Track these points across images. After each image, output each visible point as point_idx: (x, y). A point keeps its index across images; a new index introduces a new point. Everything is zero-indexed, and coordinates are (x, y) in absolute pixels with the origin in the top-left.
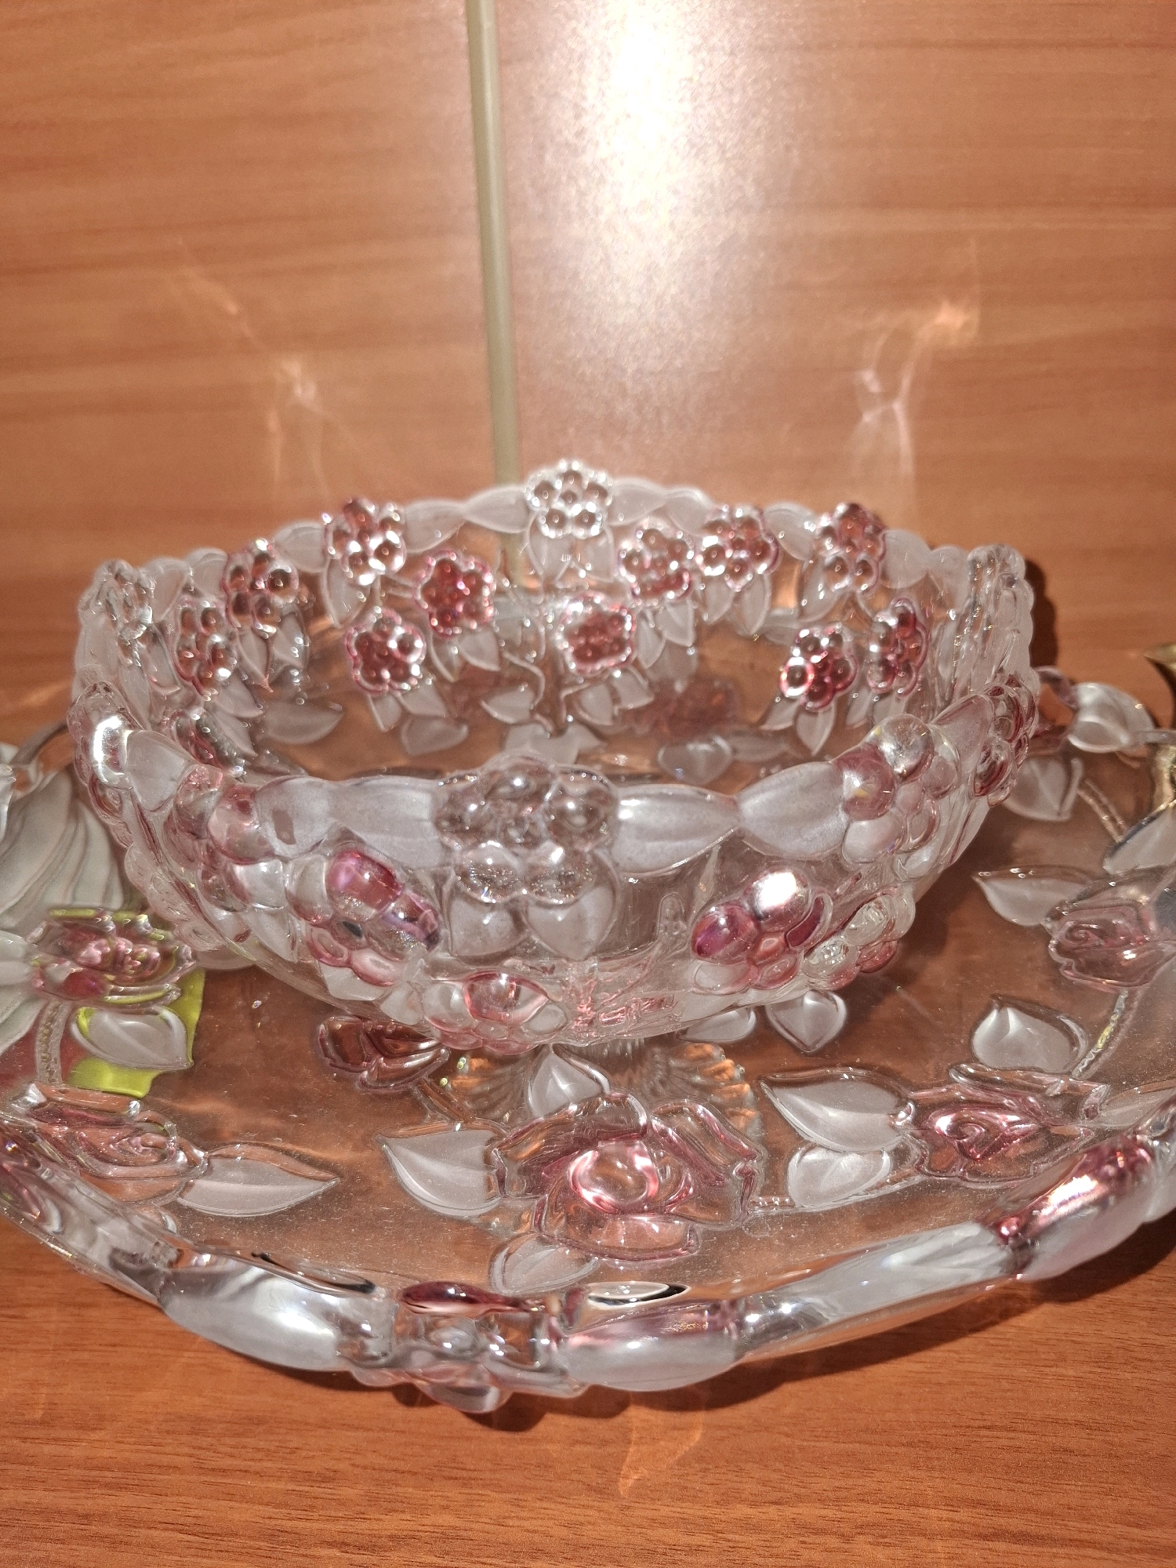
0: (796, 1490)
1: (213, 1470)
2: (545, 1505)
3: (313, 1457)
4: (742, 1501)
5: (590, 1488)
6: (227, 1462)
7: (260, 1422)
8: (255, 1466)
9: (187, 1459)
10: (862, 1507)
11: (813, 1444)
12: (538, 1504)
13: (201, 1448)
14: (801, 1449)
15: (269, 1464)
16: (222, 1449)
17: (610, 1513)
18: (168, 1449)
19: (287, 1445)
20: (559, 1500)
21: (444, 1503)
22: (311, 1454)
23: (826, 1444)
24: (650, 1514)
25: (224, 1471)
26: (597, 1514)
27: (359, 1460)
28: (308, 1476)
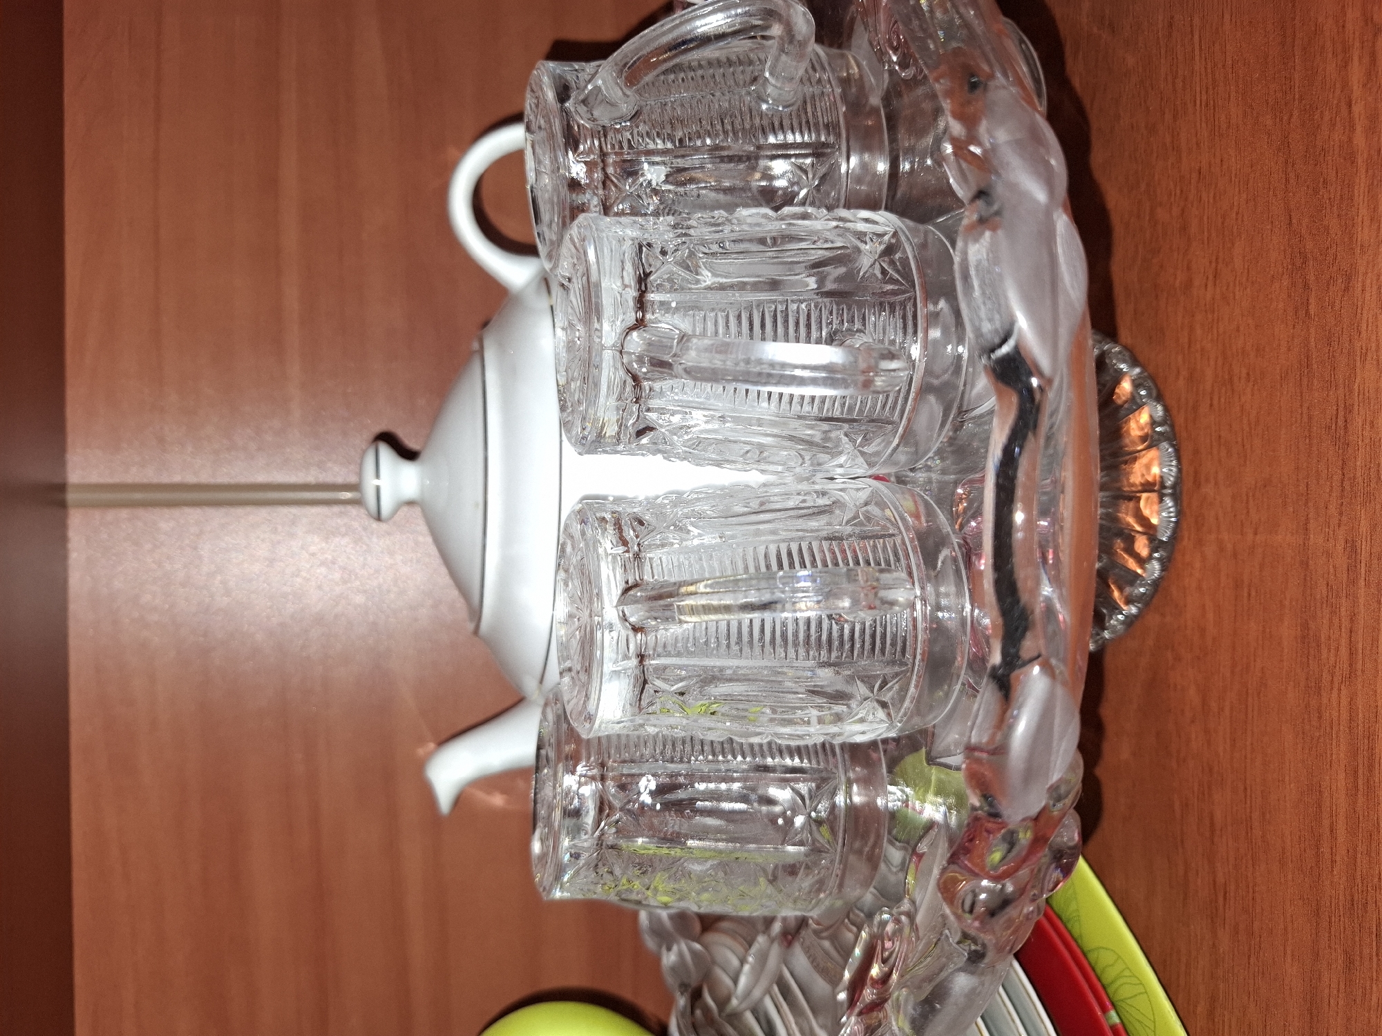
0: (1338, 92)
1: (1351, 665)
2: (1364, 327)
3: (1334, 567)
4: (1350, 140)
5: (1347, 289)
6: (1344, 652)
7: (1305, 626)
8: (1346, 623)
9: (1344, 692)
10: (1349, 26)
11: (1297, 90)
12: (1364, 334)
13: (1332, 682)
14: (1301, 99)
15: (1343, 609)
16: (1332, 659)
17: (1368, 263)
18: (1335, 714)
19: (1325, 596)
20: (1359, 315)
21: (1368, 428)
22: (1332, 570)
23: (1296, 76)
24: (1367, 223)
25: (1352, 653)
26: (1369, 274)
27: (1334, 521)
28: (1352, 568)
